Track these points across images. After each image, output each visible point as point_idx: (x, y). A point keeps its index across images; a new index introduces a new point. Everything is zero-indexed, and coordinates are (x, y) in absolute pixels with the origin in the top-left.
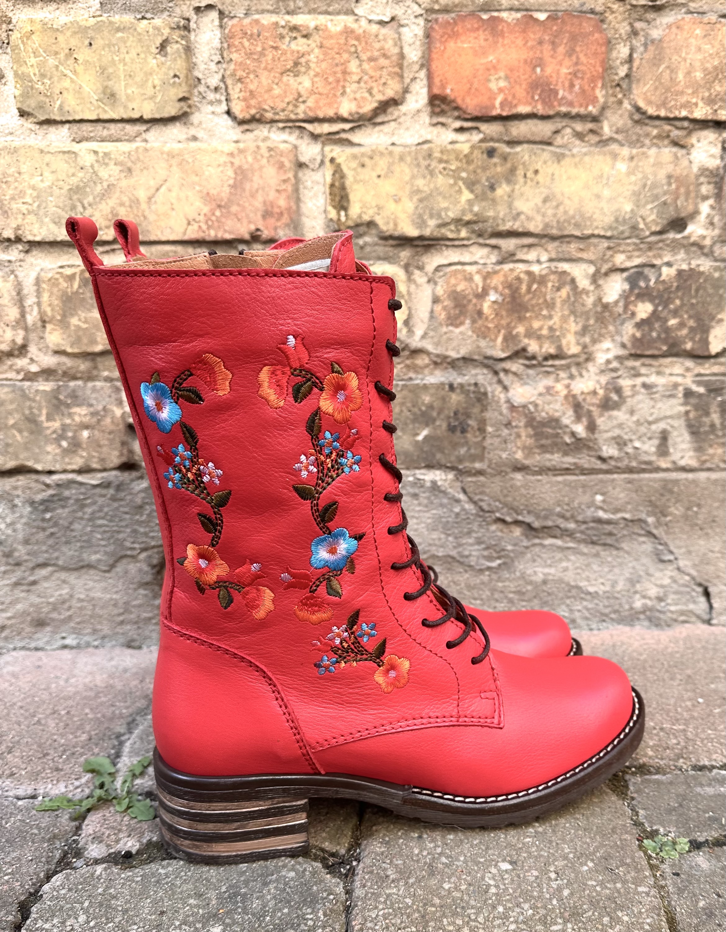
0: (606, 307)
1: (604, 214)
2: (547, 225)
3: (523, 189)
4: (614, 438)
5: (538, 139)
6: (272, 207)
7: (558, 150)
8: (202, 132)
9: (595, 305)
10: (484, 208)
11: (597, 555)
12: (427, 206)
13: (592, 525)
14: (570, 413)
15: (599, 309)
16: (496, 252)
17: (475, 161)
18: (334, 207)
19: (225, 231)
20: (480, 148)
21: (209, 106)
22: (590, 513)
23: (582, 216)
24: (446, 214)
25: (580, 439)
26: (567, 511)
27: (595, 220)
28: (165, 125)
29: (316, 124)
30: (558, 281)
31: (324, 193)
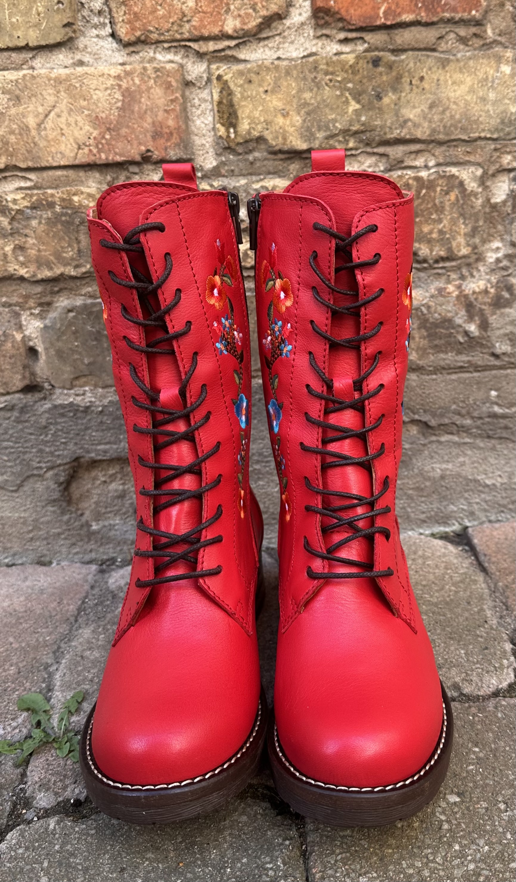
0: (494, 207)
1: (490, 117)
2: (434, 131)
3: (409, 96)
4: (506, 335)
5: (422, 46)
6: (161, 127)
7: (442, 56)
8: (88, 55)
9: (483, 206)
10: (371, 117)
11: (493, 449)
12: (314, 119)
13: (487, 420)
14: (463, 312)
15: (487, 210)
16: (384, 160)
17: (361, 71)
18: (223, 125)
19: (116, 154)
20: (365, 57)
21: (94, 30)
22: (485, 409)
23: (468, 119)
24: (334, 126)
25: (473, 338)
26: (462, 408)
27: (482, 123)
28: (51, 51)
29: (201, 43)
30: (447, 185)
31: (212, 110)
